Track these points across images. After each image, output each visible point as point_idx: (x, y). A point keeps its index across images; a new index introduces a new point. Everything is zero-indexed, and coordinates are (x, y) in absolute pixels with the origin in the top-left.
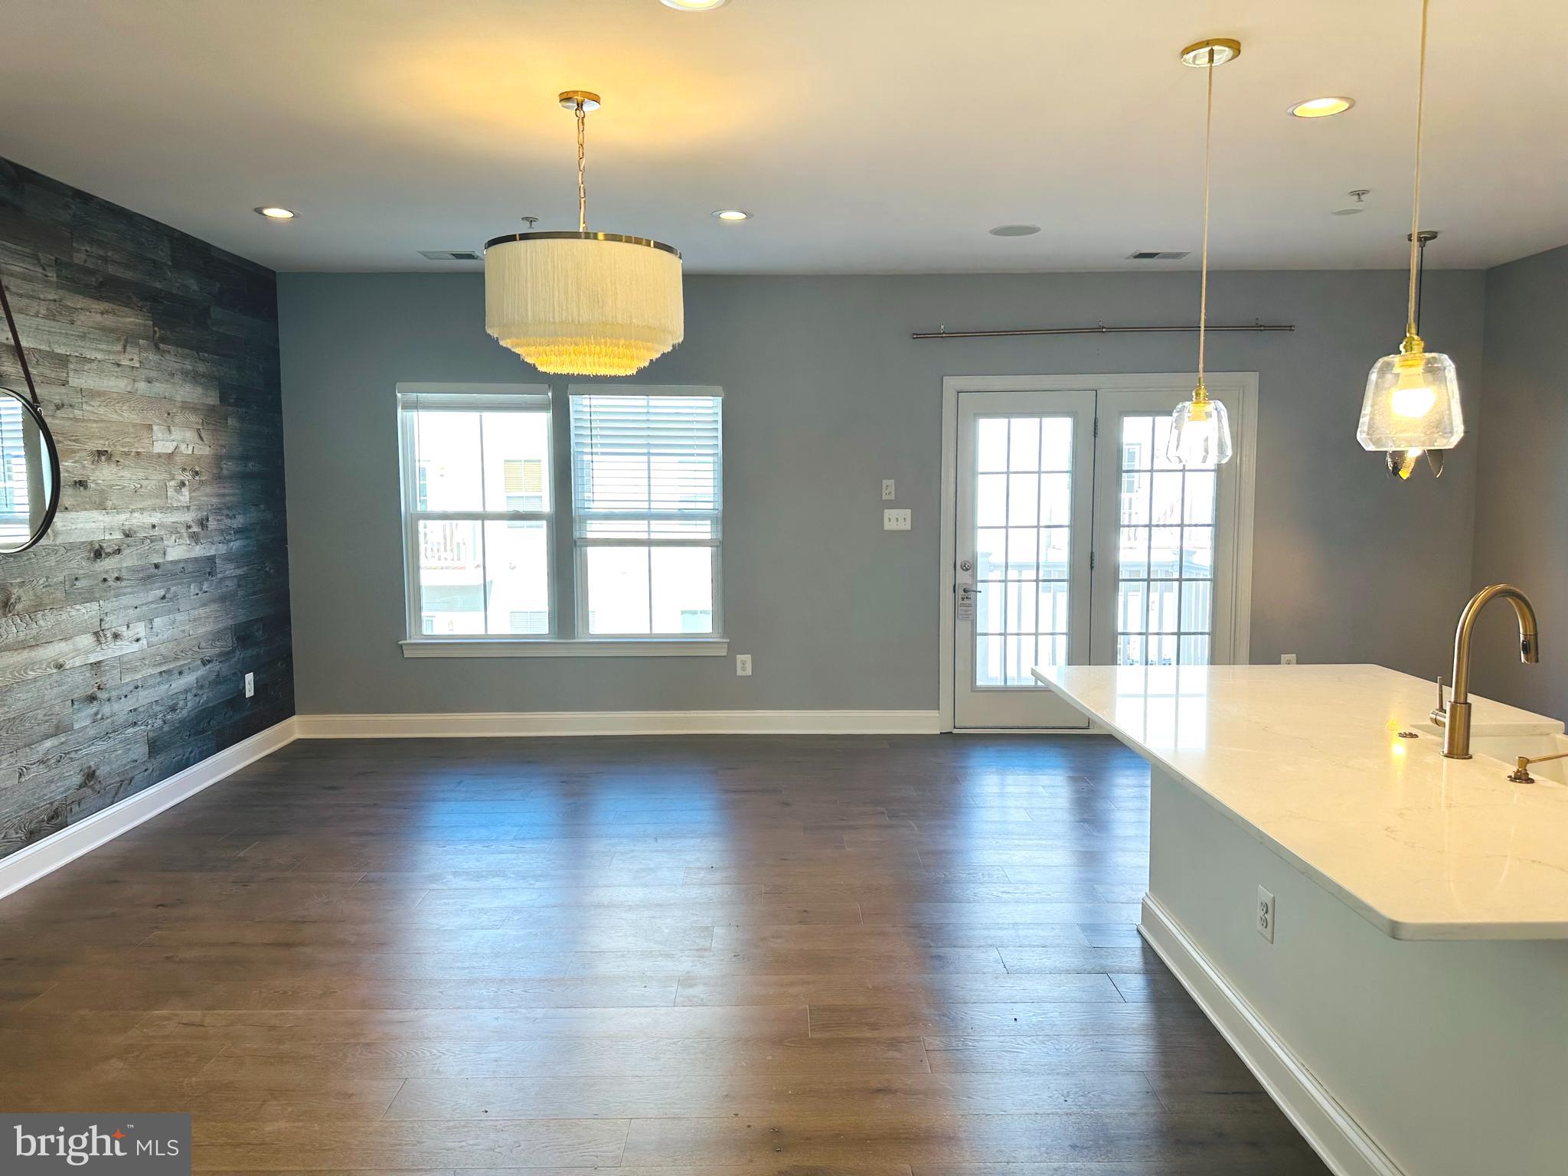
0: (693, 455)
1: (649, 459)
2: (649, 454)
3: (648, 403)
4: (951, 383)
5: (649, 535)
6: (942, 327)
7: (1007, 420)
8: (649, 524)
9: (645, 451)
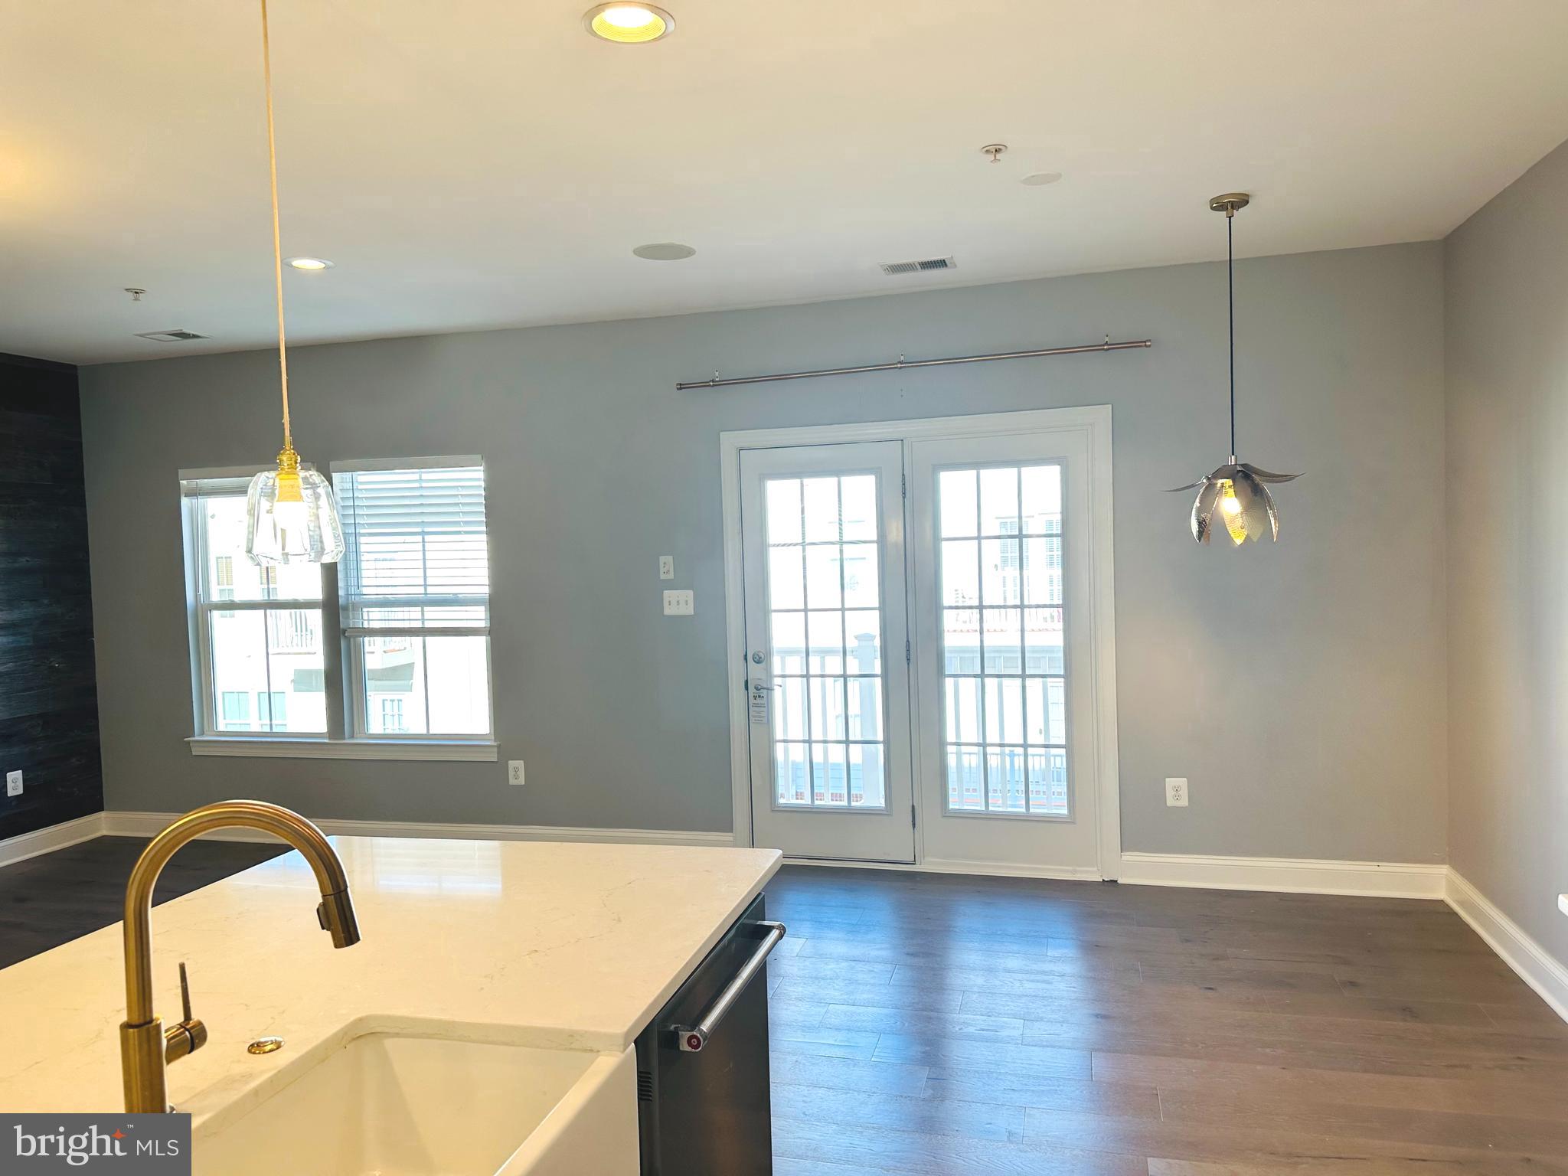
0: (459, 533)
1: (423, 539)
2: (423, 533)
3: (420, 476)
4: (729, 441)
5: (423, 623)
6: (717, 374)
7: (799, 481)
8: (423, 611)
9: (419, 530)
